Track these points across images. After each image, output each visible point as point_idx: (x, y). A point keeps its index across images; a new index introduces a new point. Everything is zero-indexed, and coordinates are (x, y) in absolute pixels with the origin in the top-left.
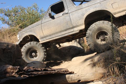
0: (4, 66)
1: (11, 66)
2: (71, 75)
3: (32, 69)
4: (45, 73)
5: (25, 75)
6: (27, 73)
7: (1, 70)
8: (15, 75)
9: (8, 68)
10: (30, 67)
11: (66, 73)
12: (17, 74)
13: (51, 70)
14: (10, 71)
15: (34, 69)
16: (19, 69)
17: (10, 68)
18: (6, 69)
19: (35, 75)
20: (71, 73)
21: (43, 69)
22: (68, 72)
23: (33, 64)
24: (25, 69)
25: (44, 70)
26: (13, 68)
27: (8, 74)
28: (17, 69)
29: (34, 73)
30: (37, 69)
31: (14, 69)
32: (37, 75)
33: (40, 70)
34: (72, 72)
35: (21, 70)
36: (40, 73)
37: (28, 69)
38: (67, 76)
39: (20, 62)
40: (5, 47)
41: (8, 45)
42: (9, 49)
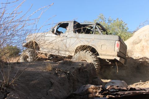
0: (85, 85)
1: (93, 85)
3: (116, 88)
4: (133, 93)
5: (110, 96)
6: (112, 93)
7: (83, 90)
8: (99, 96)
9: (89, 88)
10: (113, 86)
12: (102, 94)
14: (93, 91)
15: (119, 88)
16: (102, 88)
17: (92, 88)
19: (122, 96)
21: (129, 88)
23: (111, 83)
26: (95, 87)
27: (91, 94)
28: (100, 88)
30: (122, 88)
31: (96, 89)
32: (124, 95)
33: (126, 89)
35: (104, 89)
36: (126, 93)
37: (112, 89)
40: (80, 67)
41: (83, 64)
42: (85, 68)
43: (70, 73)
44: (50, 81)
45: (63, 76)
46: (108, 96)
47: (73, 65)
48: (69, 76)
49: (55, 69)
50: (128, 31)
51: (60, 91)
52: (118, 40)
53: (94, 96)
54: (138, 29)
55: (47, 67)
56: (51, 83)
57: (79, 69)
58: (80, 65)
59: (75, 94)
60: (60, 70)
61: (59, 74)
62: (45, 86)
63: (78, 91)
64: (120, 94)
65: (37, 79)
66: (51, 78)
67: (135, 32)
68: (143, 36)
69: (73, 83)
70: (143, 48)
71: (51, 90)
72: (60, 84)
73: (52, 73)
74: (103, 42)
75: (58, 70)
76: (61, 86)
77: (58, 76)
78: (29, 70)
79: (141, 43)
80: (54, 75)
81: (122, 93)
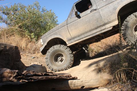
0: (1, 69)
1: (9, 69)
2: (74, 81)
3: (32, 73)
4: (46, 78)
5: (24, 80)
6: (26, 78)
8: (13, 80)
9: (5, 72)
10: (29, 71)
11: (68, 78)
12: (15, 79)
14: (8, 75)
15: (34, 73)
16: (17, 73)
17: (7, 72)
18: (3, 73)
19: (35, 80)
20: (74, 79)
21: (44, 73)
22: (71, 77)
23: (32, 67)
24: (24, 73)
25: (45, 75)
26: (11, 71)
27: (5, 79)
28: (15, 73)
29: (33, 78)
30: (37, 73)
31: (11, 73)
32: (37, 80)
33: (41, 74)
34: (75, 77)
35: (20, 74)
36: (40, 78)
37: (28, 73)
38: (70, 81)
39: (19, 65)
41: (5, 47)
46: (22, 80)
53: (8, 80)
81: (36, 78)
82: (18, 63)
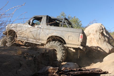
0: (46, 67)
1: (52, 67)
2: (106, 75)
4: (81, 73)
5: (64, 75)
6: (65, 73)
7: (44, 71)
8: (56, 75)
9: (49, 69)
10: (67, 68)
11: (100, 73)
12: (58, 74)
13: (85, 70)
14: (51, 72)
15: (71, 69)
16: (58, 69)
17: (51, 69)
18: (48, 70)
20: (105, 73)
21: (78, 69)
22: (102, 72)
23: (67, 65)
24: (63, 70)
25: (80, 70)
26: (54, 68)
27: (50, 74)
28: (57, 70)
29: (71, 73)
30: (73, 69)
31: (54, 70)
32: (74, 75)
33: (76, 70)
34: (106, 72)
35: (60, 70)
36: (76, 73)
37: (66, 70)
39: (57, 64)
40: (44, 52)
41: (46, 50)
42: (47, 53)
43: (35, 57)
44: (20, 63)
45: (30, 59)
46: (62, 75)
47: (38, 50)
48: (35, 59)
49: (24, 53)
50: (82, 26)
51: (27, 71)
52: (82, 33)
53: (52, 75)
54: (89, 26)
55: (18, 52)
56: (21, 64)
57: (43, 54)
58: (44, 51)
59: (39, 74)
60: (28, 54)
61: (27, 58)
62: (15, 66)
63: (41, 71)
64: (72, 74)
65: (9, 61)
66: (20, 60)
67: (86, 27)
68: (92, 31)
69: (38, 64)
70: (91, 39)
71: (20, 70)
72: (28, 65)
73: (22, 56)
74: (70, 34)
75: (26, 54)
76: (28, 66)
77: (26, 59)
78: (3, 53)
79: (90, 36)
80: (23, 58)
81: (72, 73)
82: (55, 62)
